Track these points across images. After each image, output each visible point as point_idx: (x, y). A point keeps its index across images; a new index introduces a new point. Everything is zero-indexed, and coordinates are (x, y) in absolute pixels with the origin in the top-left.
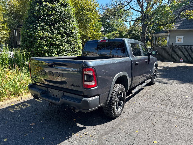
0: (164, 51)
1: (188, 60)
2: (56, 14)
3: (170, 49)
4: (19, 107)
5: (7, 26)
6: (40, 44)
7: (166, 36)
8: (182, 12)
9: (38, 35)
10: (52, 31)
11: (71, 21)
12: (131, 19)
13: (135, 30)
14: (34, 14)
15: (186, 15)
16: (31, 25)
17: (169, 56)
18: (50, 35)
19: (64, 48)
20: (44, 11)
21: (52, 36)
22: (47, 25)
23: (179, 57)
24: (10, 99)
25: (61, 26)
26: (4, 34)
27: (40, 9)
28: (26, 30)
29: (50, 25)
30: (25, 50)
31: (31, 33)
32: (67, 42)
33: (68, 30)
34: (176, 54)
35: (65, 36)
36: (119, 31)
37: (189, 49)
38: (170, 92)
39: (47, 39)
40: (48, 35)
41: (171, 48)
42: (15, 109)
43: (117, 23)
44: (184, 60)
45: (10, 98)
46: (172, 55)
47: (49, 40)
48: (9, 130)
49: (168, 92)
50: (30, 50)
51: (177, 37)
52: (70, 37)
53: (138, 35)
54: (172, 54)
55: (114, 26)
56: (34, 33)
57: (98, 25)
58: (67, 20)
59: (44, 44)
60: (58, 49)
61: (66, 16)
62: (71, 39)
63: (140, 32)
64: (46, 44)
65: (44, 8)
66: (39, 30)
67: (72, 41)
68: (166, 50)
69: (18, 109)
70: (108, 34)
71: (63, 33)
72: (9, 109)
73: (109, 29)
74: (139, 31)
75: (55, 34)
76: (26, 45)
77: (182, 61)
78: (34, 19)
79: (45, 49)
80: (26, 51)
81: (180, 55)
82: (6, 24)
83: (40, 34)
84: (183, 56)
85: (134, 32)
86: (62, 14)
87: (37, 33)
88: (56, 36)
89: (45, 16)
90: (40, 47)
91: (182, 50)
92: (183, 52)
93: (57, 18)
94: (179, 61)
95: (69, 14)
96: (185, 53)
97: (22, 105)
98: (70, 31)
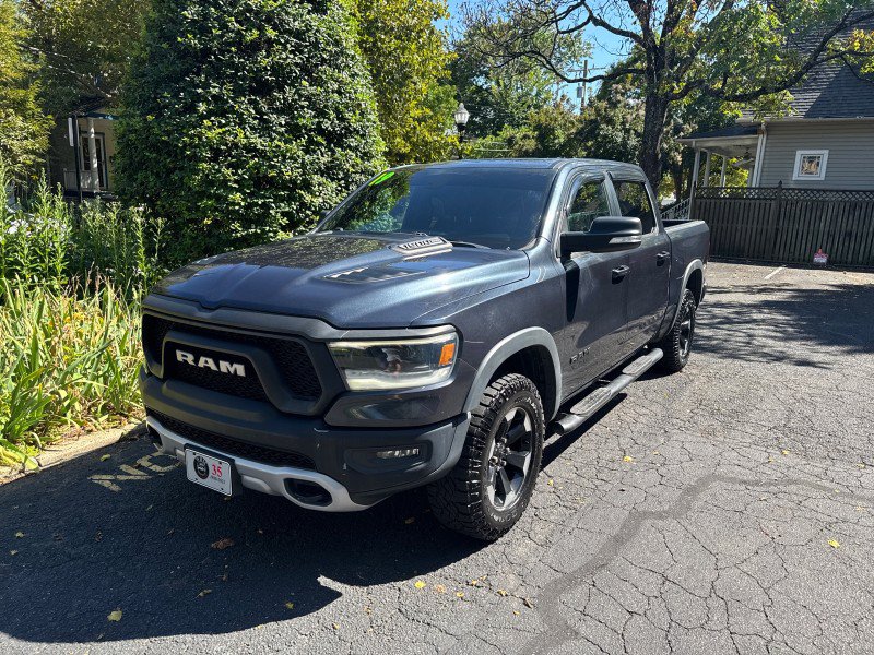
0: (740, 219)
1: (850, 256)
2: (278, 43)
3: (768, 206)
4: (139, 467)
5: (36, 98)
6: (208, 182)
7: (748, 147)
8: (831, 37)
9: (200, 139)
10: (261, 120)
11: (344, 75)
12: (585, 71)
13: (610, 121)
14: (179, 39)
15: (851, 52)
16: (166, 94)
17: (763, 238)
18: (253, 140)
19: (318, 201)
20: (224, 27)
21: (263, 146)
22: (238, 92)
23: (809, 245)
24: (90, 431)
25: (301, 96)
26: (25, 136)
27: (206, 17)
28: (144, 115)
29: (253, 91)
30: (141, 209)
31: (164, 131)
32: (329, 171)
33: (333, 115)
34: (795, 232)
35: (319, 144)
36: (538, 127)
37: (854, 206)
38: (807, 397)
39: (238, 156)
40: (246, 137)
41: (773, 202)
42: (122, 478)
43: (520, 90)
44: (833, 256)
45: (90, 426)
46: (776, 234)
47: (252, 163)
48: (121, 574)
49: (798, 396)
50: (163, 207)
51: (799, 153)
52: (344, 149)
53: (624, 144)
54: (777, 230)
55: (507, 105)
56: (181, 129)
57: (438, 99)
58: (329, 71)
59: (226, 181)
60: (290, 205)
61: (324, 50)
62: (348, 160)
63: (632, 132)
64: (236, 182)
65: (225, 12)
66: (202, 117)
67: (353, 166)
68: (751, 212)
69: (138, 478)
70: (480, 140)
71: (311, 130)
72: (96, 477)
73: (484, 117)
74: (628, 126)
75: (278, 133)
76: (142, 184)
77: (824, 260)
78: (179, 66)
79: (234, 204)
80: (144, 212)
81: (816, 233)
82: (34, 89)
83: (209, 134)
84: (825, 238)
85: (605, 129)
86: (304, 40)
87: (194, 128)
88: (282, 145)
89: (230, 52)
90: (210, 197)
91: (824, 214)
92: (828, 223)
93: (285, 60)
94: (811, 260)
95: (337, 43)
96: (839, 224)
97: (149, 460)
98: (342, 119)
